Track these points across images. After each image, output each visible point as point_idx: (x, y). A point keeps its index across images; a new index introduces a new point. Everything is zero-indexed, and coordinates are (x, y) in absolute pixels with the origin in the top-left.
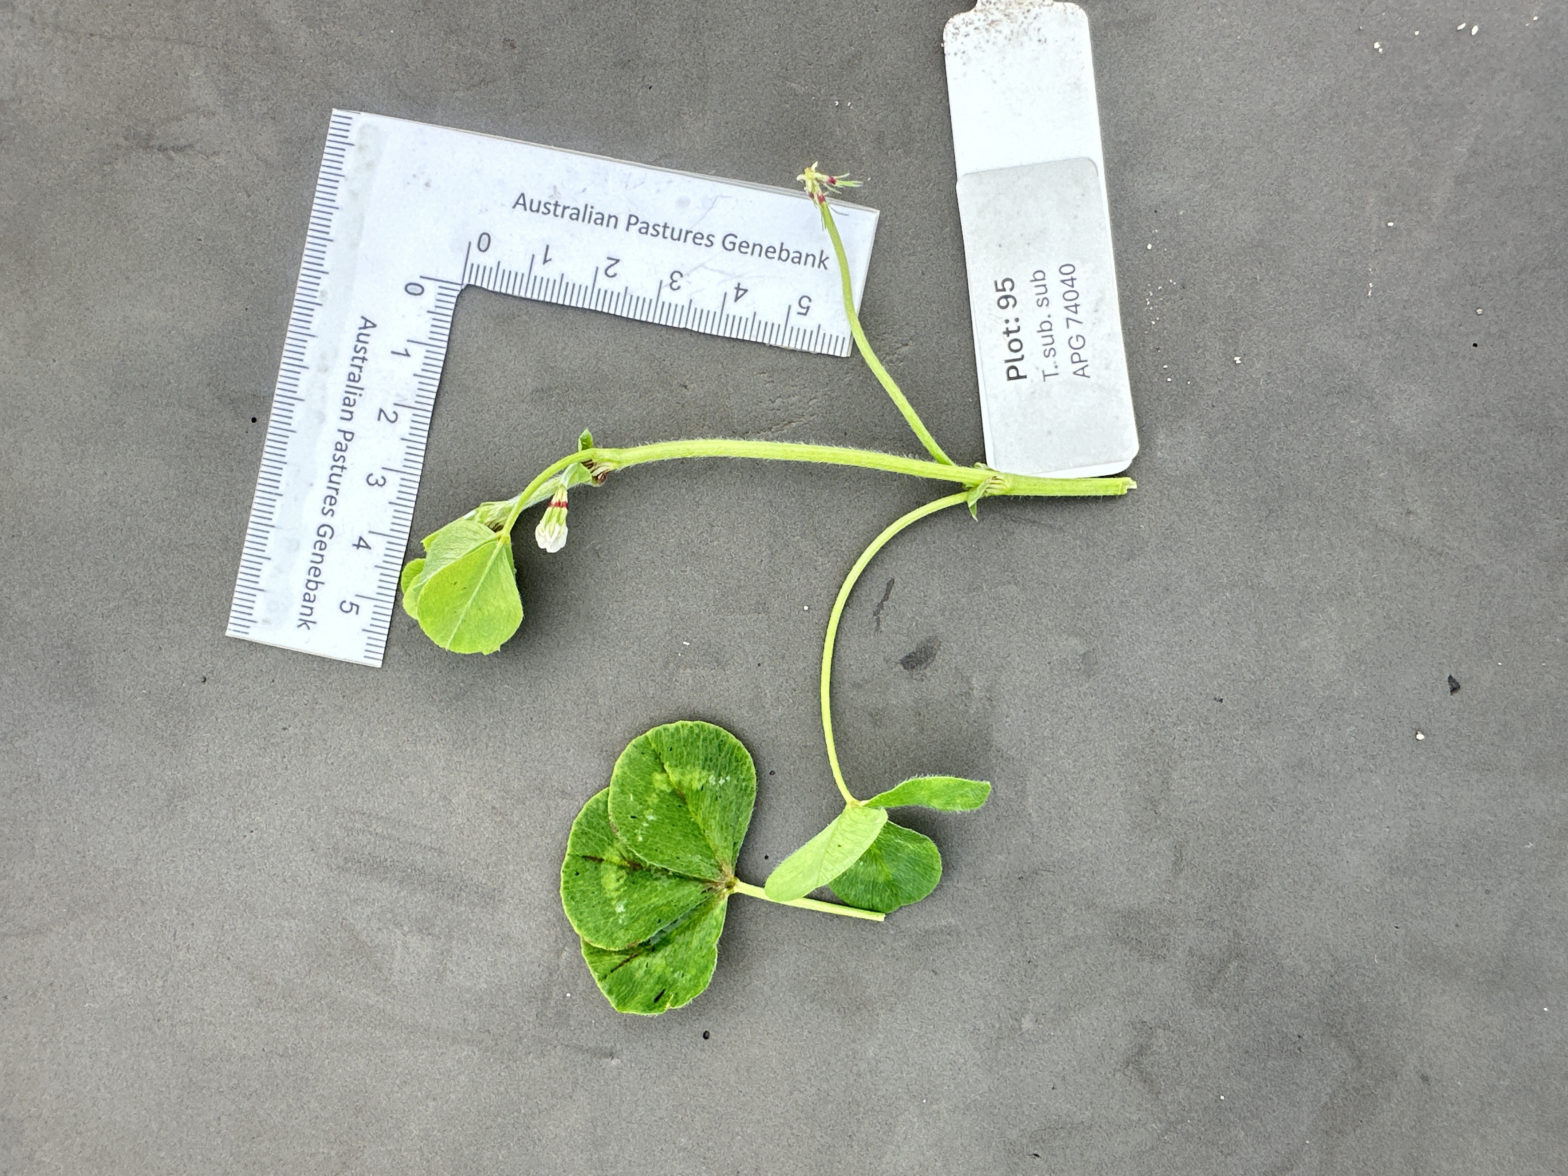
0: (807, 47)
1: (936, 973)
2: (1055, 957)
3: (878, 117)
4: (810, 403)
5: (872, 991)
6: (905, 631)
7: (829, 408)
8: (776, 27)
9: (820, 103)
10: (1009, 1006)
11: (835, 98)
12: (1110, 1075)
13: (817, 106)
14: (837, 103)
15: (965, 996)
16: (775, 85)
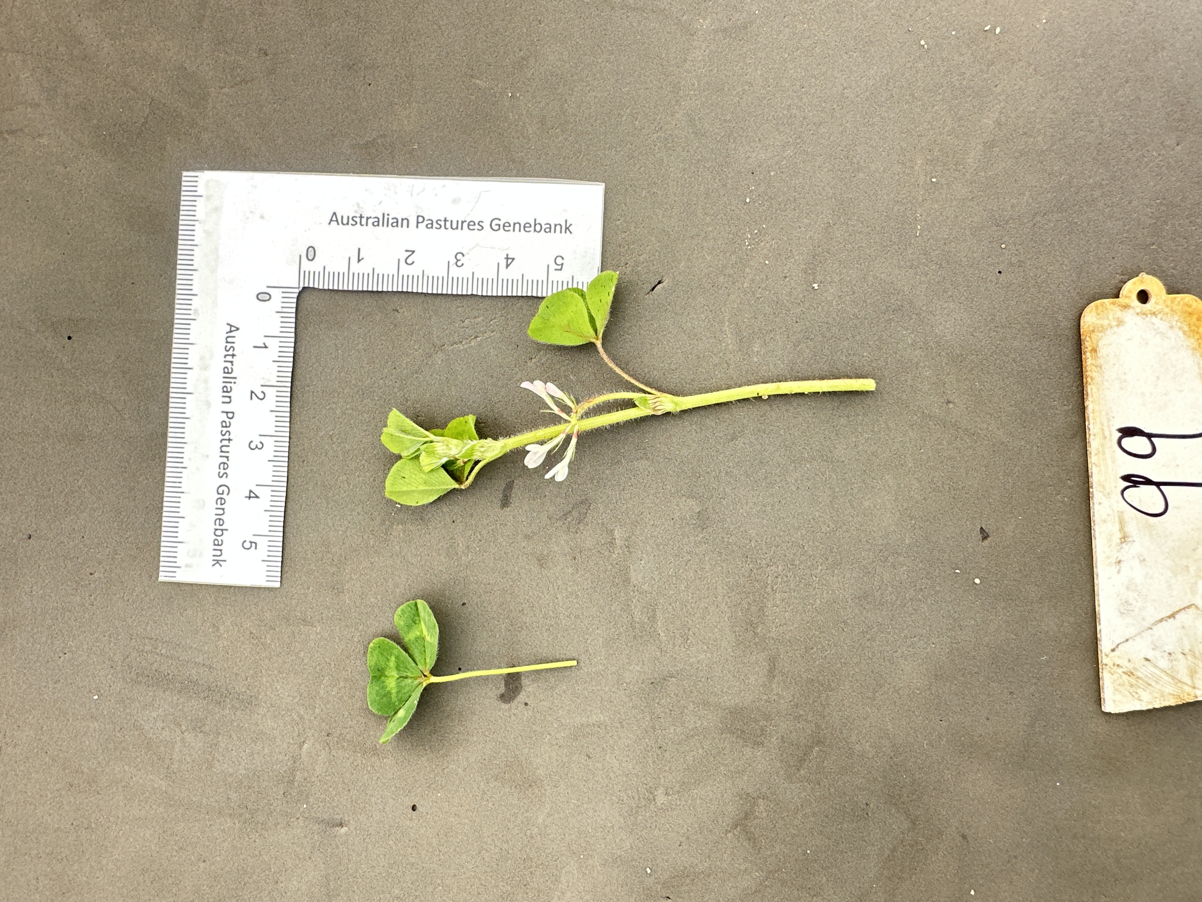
0: (487, 53)
1: (589, 757)
2: (680, 743)
3: (541, 105)
4: (492, 322)
5: (541, 772)
6: (564, 495)
7: (505, 326)
8: (464, 38)
9: (498, 95)
10: (645, 782)
11: (509, 91)
12: (723, 835)
13: (496, 97)
14: (510, 94)
15: (612, 775)
16: (463, 82)
